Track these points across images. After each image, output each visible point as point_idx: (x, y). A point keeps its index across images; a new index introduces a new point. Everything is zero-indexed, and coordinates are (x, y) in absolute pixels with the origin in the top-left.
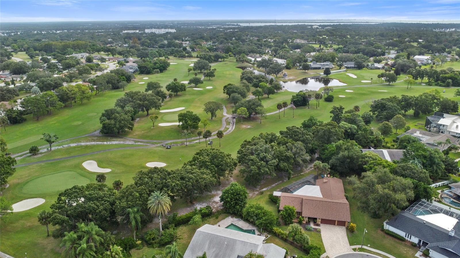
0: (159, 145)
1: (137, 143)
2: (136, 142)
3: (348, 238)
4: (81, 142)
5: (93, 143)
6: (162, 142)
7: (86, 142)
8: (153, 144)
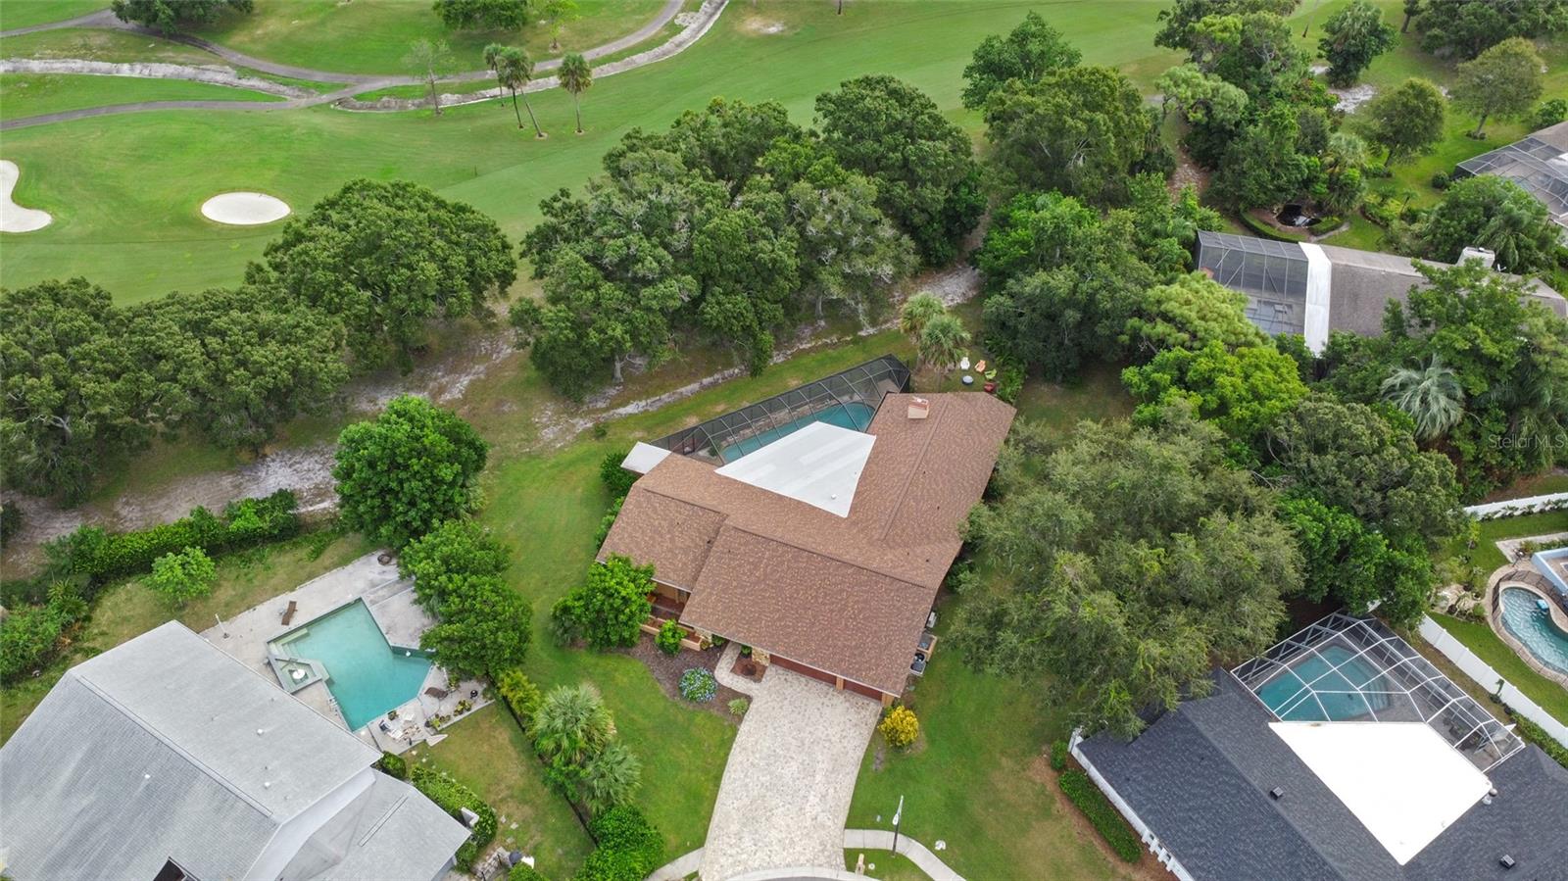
0: (325, 98)
1: (244, 82)
2: (243, 71)
3: (859, 777)
4: (30, 56)
5: (77, 65)
6: (349, 82)
7: (54, 57)
8: (306, 89)
